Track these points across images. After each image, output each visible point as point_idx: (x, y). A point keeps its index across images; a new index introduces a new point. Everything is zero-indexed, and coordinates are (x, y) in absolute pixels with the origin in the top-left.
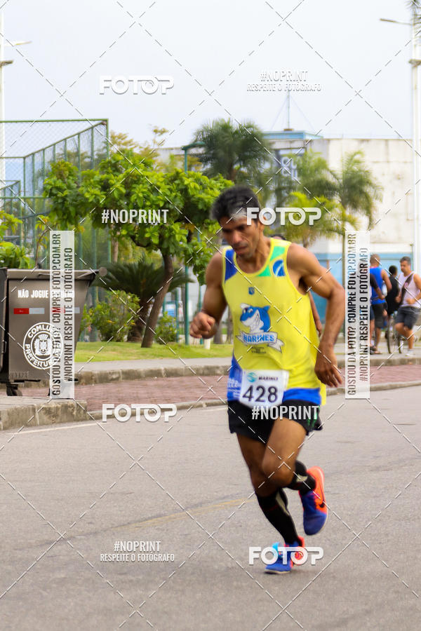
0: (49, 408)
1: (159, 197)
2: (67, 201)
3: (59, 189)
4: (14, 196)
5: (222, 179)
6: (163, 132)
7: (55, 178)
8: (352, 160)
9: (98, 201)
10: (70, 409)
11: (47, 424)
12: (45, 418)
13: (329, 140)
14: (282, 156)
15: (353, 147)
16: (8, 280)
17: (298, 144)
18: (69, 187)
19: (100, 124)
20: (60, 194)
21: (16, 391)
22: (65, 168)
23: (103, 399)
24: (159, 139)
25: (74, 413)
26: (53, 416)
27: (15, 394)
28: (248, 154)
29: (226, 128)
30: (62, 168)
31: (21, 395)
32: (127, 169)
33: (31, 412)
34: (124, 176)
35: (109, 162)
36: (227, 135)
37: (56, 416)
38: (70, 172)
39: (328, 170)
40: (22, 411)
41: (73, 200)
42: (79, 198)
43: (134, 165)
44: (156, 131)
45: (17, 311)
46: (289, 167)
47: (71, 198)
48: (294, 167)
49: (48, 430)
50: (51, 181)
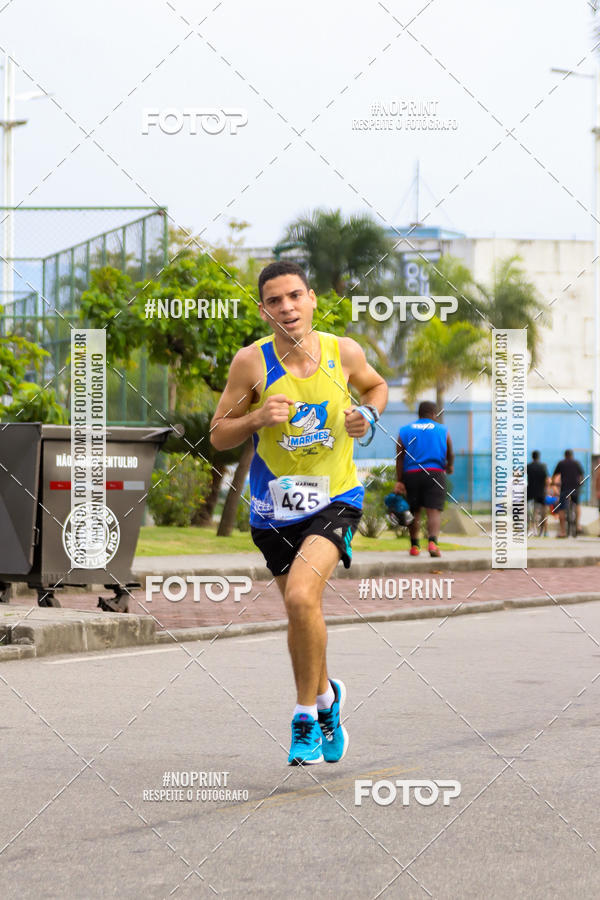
0: (103, 626)
1: (245, 321)
2: (114, 324)
3: (103, 307)
4: (28, 314)
5: (336, 296)
6: (242, 226)
7: (97, 291)
8: (507, 269)
9: (159, 326)
10: (131, 628)
11: (98, 650)
12: (96, 640)
13: (474, 241)
14: (409, 262)
15: (509, 250)
16: (43, 440)
17: (430, 245)
18: (118, 305)
19: (155, 214)
20: (104, 315)
21: (51, 600)
22: (112, 278)
23: (173, 612)
24: (237, 235)
25: (137, 633)
26: (107, 638)
27: (49, 605)
28: (360, 259)
29: (330, 221)
30: (107, 277)
31: (58, 606)
32: (200, 280)
33: (77, 632)
34: (197, 291)
35: (176, 270)
36: (332, 230)
37: (111, 637)
38: (119, 283)
39: (474, 283)
40: (64, 630)
41: (123, 324)
42: (131, 321)
43: (211, 275)
44: (233, 225)
45: (54, 485)
46: (418, 279)
47: (120, 320)
48: (424, 278)
49: (101, 657)
50: (91, 295)
